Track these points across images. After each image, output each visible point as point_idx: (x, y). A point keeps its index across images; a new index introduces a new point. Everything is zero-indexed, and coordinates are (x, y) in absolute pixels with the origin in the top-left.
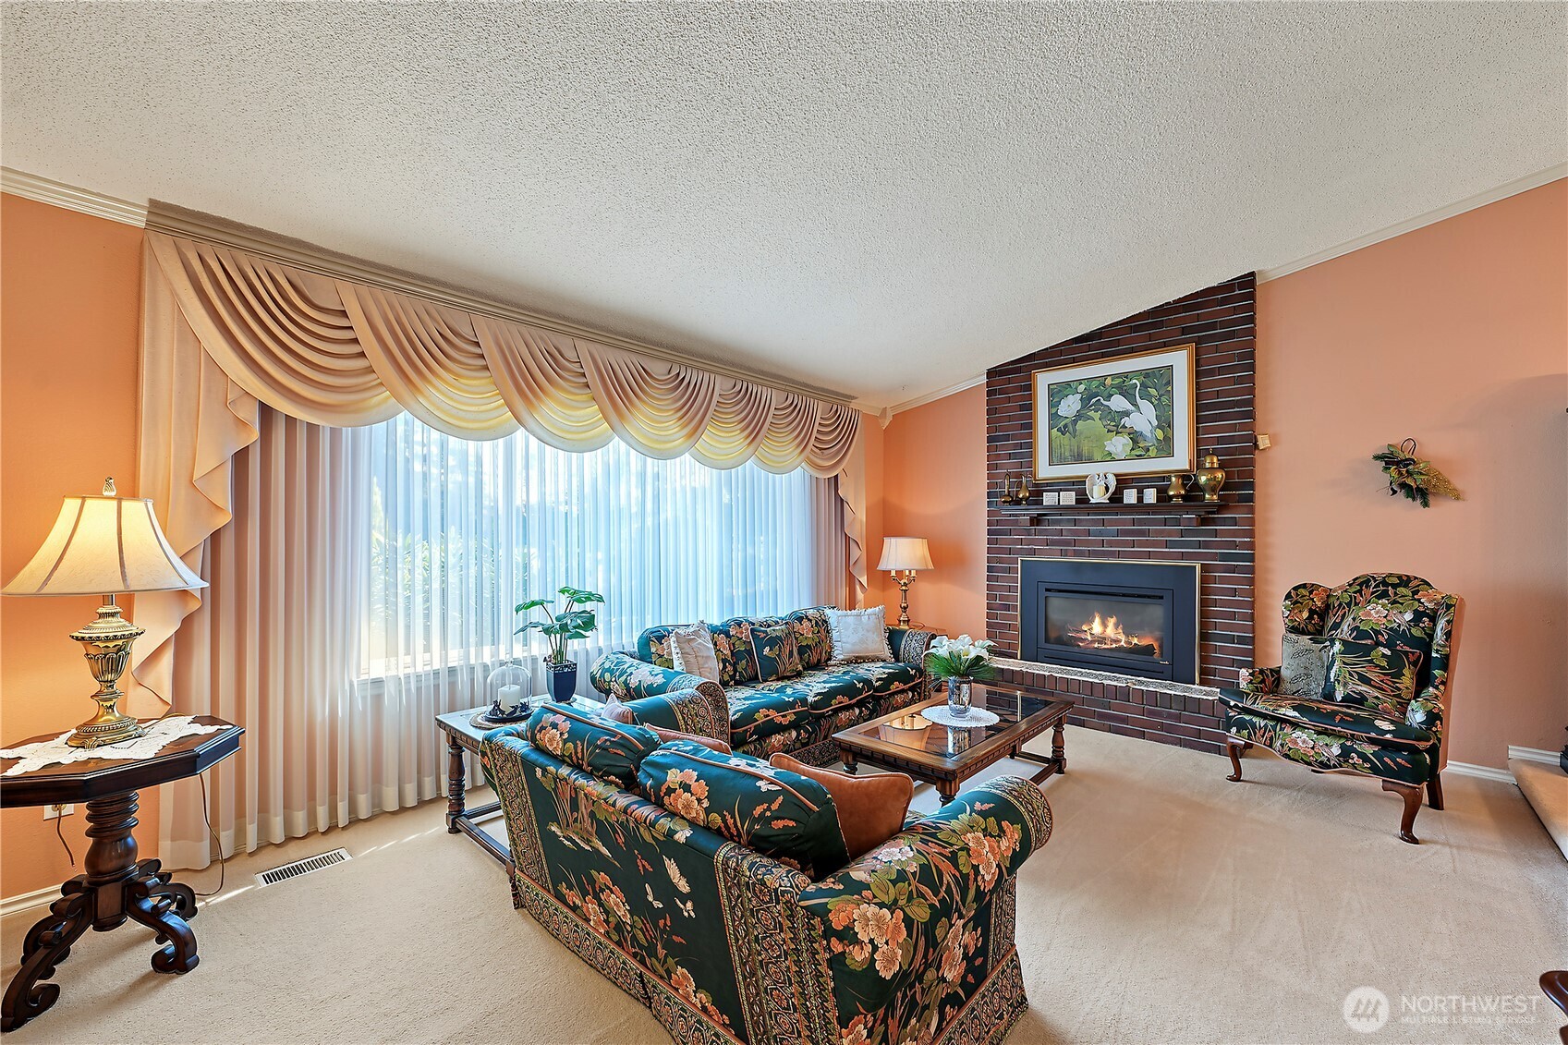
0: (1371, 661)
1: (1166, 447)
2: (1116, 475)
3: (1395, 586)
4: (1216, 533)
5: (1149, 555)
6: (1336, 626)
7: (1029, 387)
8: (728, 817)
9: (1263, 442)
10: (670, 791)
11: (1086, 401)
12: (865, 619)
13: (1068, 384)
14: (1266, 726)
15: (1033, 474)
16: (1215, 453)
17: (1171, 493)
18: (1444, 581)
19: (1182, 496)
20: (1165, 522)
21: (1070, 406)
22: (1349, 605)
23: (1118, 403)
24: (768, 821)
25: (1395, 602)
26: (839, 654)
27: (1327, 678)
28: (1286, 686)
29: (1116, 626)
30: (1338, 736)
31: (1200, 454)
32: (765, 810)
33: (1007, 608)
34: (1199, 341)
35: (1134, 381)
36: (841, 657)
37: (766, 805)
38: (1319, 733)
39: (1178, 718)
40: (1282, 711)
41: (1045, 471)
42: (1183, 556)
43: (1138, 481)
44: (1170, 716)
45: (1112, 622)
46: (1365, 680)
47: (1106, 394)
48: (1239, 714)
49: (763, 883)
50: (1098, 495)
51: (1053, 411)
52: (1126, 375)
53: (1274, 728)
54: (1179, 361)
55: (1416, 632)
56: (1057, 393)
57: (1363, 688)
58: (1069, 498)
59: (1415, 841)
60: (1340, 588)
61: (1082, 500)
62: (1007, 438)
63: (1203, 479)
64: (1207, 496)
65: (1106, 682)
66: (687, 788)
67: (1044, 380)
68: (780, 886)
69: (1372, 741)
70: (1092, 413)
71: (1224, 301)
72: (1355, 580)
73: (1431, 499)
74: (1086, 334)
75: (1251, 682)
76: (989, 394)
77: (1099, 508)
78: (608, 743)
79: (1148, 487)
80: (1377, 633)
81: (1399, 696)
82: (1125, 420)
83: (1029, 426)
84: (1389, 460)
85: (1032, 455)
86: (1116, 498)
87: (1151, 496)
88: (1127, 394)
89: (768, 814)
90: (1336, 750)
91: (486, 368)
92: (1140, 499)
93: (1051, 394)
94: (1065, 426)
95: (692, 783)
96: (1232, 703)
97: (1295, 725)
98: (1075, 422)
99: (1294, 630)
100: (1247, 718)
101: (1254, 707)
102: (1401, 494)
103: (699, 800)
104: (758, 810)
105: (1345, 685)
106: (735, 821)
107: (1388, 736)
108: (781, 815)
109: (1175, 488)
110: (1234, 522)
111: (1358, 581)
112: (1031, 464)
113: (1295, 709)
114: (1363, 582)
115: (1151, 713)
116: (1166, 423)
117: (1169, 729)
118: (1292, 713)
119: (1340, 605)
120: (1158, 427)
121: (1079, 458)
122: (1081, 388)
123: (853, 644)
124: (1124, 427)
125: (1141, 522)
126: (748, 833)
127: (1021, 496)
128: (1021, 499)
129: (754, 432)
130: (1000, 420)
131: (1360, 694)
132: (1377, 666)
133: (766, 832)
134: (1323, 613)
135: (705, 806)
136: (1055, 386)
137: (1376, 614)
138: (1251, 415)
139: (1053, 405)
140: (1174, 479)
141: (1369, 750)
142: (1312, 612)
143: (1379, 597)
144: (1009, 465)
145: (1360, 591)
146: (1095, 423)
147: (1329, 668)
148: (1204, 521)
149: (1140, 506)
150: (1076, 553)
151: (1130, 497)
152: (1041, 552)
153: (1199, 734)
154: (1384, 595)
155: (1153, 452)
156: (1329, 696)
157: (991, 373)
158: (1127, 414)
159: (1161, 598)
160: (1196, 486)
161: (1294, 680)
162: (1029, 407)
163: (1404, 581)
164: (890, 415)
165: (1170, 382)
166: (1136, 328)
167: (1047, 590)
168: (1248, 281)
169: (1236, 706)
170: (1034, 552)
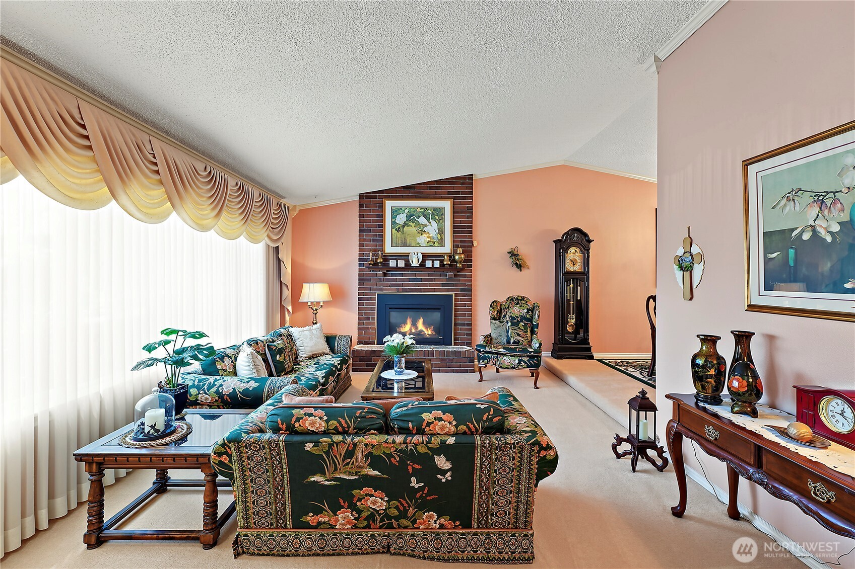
0: (519, 328)
1: (442, 243)
2: (422, 254)
3: (521, 300)
4: (459, 280)
5: (434, 290)
6: (505, 316)
7: (382, 207)
8: (470, 424)
9: (475, 244)
10: (429, 424)
11: (409, 217)
12: (314, 332)
13: (401, 208)
14: (494, 357)
15: (382, 250)
16: (462, 246)
17: (445, 263)
18: (533, 298)
19: (449, 264)
20: (441, 275)
21: (401, 219)
22: (508, 307)
23: (422, 220)
24: (491, 419)
25: (521, 306)
26: (303, 353)
27: (507, 336)
28: (494, 341)
29: (424, 323)
30: (518, 356)
31: (455, 246)
32: (488, 416)
33: (368, 319)
34: (454, 198)
35: (430, 211)
36: (305, 356)
37: (487, 414)
38: (511, 356)
39: (452, 361)
40: (500, 350)
41: (389, 249)
42: (447, 290)
43: (433, 257)
44: (450, 360)
45: (421, 321)
46: (519, 335)
47: (417, 215)
48: (483, 354)
49: (506, 443)
50: (415, 263)
51: (394, 220)
52: (425, 208)
53: (497, 357)
54: (447, 205)
55: (528, 316)
56: (395, 211)
57: (519, 338)
58: (401, 264)
59: (537, 388)
60: (504, 301)
61: (408, 265)
62: (369, 231)
63: (457, 257)
64: (458, 265)
65: (424, 350)
66: (440, 419)
67: (389, 204)
68: (515, 441)
69: (528, 356)
70: (411, 224)
71: (463, 184)
72: (508, 298)
73: (522, 268)
74: (409, 186)
75: (485, 341)
76: (360, 206)
77: (415, 269)
78: (363, 414)
79: (436, 260)
80: (517, 317)
81: (527, 339)
82: (425, 229)
83: (382, 226)
84: (513, 254)
85: (382, 241)
86: (422, 264)
87: (437, 264)
88: (426, 217)
89: (490, 417)
90: (517, 362)
91: (90, 148)
92: (433, 265)
93: (393, 212)
94: (399, 228)
95: (442, 416)
96: (482, 350)
97: (504, 355)
98: (403, 227)
99: (494, 319)
100: (487, 355)
101: (490, 350)
102: (515, 266)
103: (450, 423)
104: (485, 417)
105: (513, 338)
106: (474, 425)
107: (532, 353)
108: (495, 415)
109: (447, 261)
110: (465, 276)
111: (510, 299)
112: (382, 245)
113: (504, 348)
114: (511, 299)
115: (442, 360)
116: (441, 231)
117: (449, 366)
118: (503, 350)
119: (505, 308)
120: (438, 233)
121: (405, 245)
122: (406, 211)
123: (311, 347)
124: (425, 231)
125: (431, 276)
126: (482, 428)
127: (379, 261)
128: (379, 263)
129: (246, 215)
130: (365, 221)
131: (518, 340)
132: (521, 329)
133: (491, 424)
134: (500, 312)
135: (454, 424)
136: (394, 208)
137: (517, 311)
138: (471, 232)
139: (393, 217)
140: (446, 257)
141: (526, 359)
142: (498, 312)
143: (517, 304)
144: (370, 245)
145: (511, 303)
146: (412, 229)
147: (508, 332)
148: (455, 275)
149: (433, 268)
150: (404, 290)
151: (428, 264)
152: (387, 290)
153: (460, 366)
154: (518, 304)
155: (436, 244)
156: (508, 342)
157: (361, 196)
158: (426, 226)
159: (440, 309)
160: (454, 261)
161: (497, 338)
162: (382, 217)
163: (523, 298)
164: (298, 209)
165: (443, 214)
166: (430, 188)
167: (390, 308)
168: (470, 177)
169: (483, 351)
170: (382, 290)
